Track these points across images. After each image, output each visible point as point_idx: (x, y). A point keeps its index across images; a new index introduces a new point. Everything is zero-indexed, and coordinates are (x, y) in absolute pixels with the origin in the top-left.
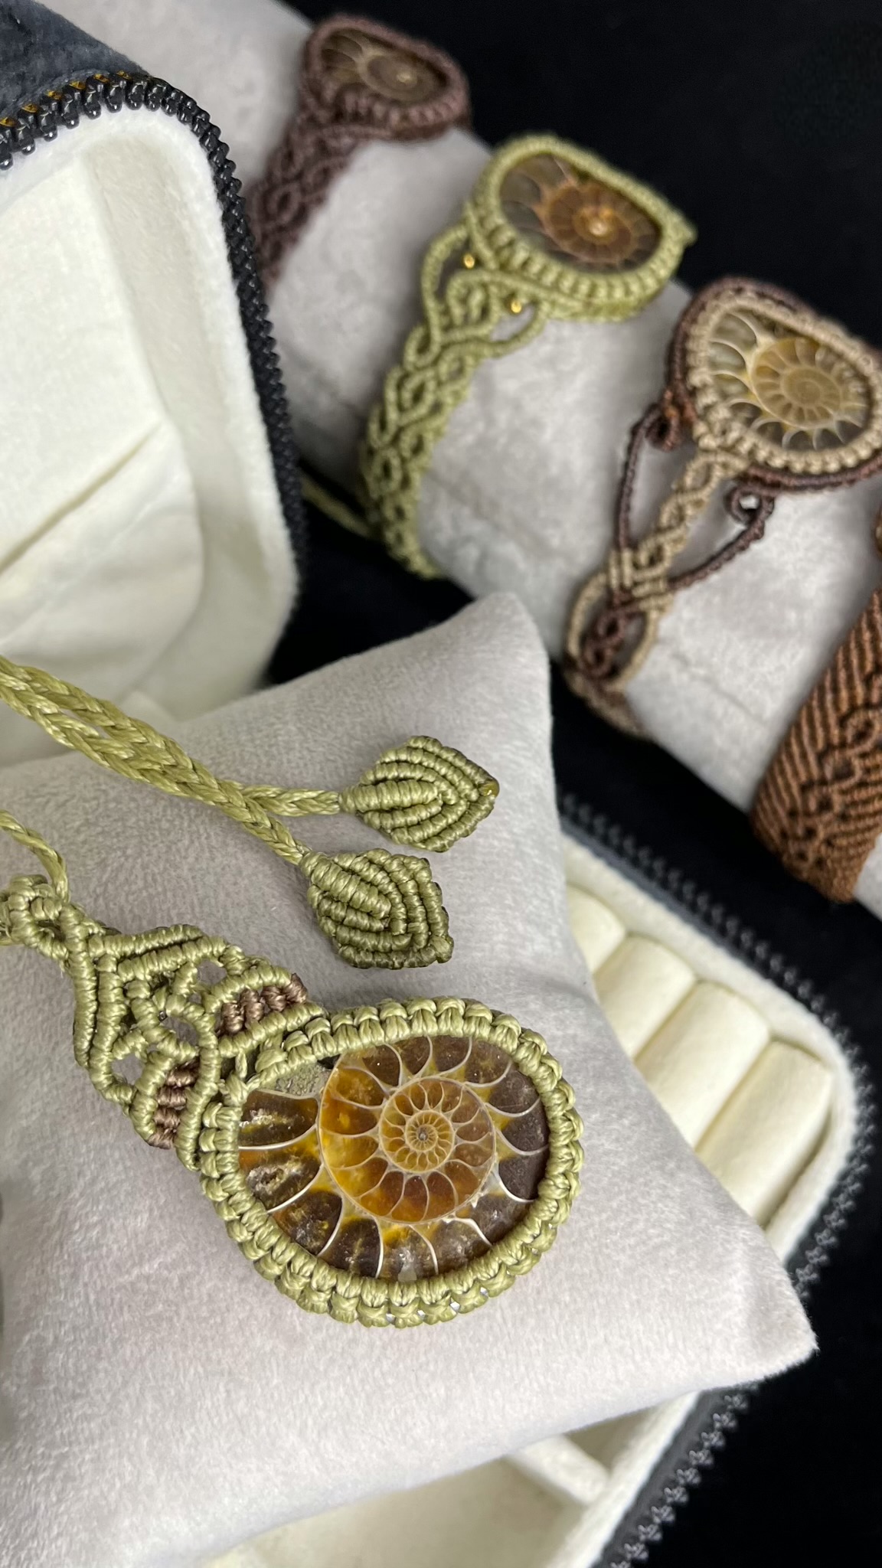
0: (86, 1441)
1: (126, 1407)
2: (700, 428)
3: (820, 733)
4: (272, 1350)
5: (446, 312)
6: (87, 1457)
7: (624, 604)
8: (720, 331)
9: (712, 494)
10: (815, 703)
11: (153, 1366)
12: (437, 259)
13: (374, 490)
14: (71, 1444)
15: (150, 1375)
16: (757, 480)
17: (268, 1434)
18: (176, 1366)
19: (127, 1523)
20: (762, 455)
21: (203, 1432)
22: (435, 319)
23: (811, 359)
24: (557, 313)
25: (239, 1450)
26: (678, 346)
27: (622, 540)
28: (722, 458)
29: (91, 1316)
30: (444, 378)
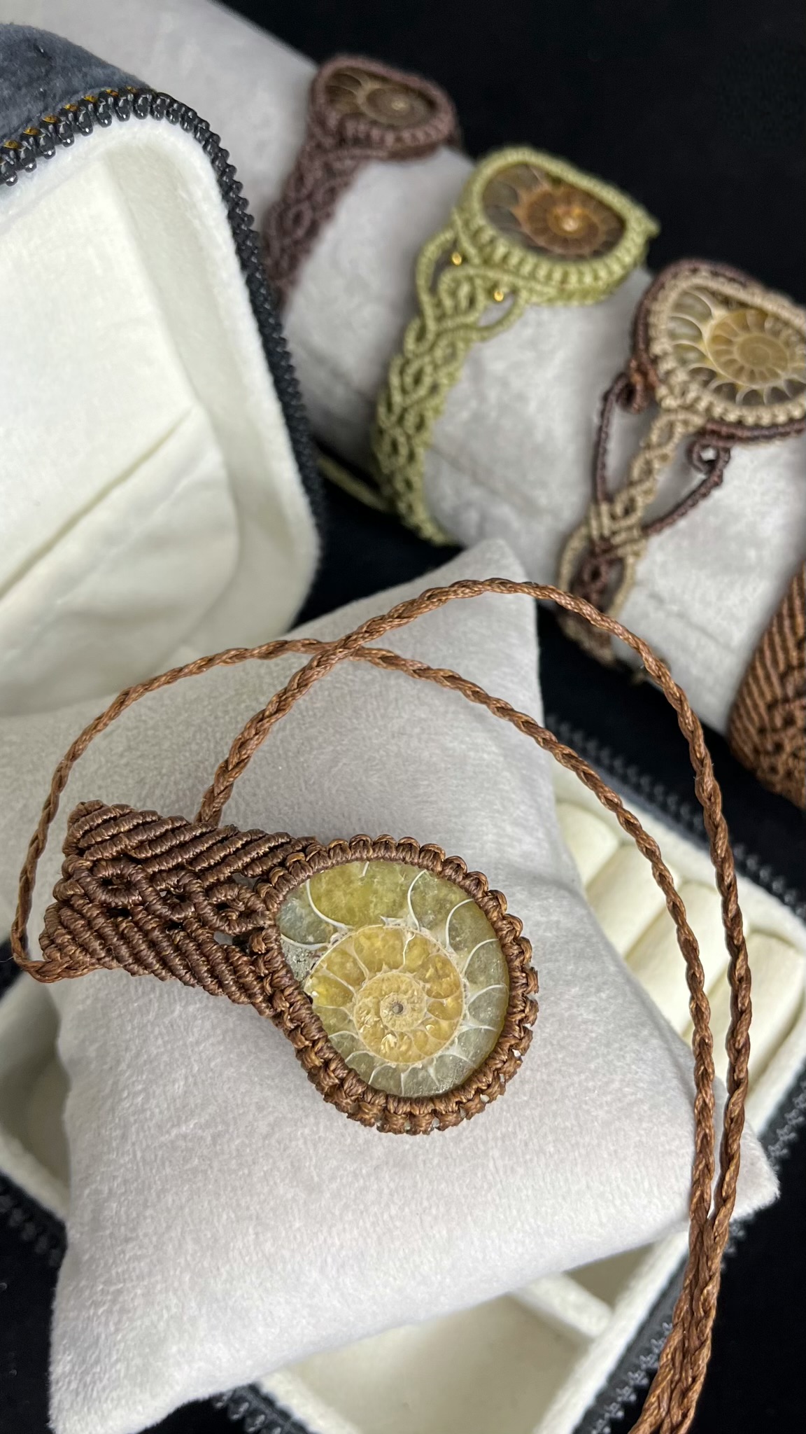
0: (138, 1277)
1: (170, 1248)
2: (662, 391)
3: (781, 656)
4: (293, 1198)
5: (439, 304)
6: (139, 1292)
7: (606, 551)
8: (678, 306)
9: (677, 446)
10: (775, 629)
11: (191, 1213)
12: (430, 259)
13: (386, 464)
14: (124, 1281)
15: (189, 1220)
16: (714, 433)
17: (294, 1271)
18: (211, 1212)
19: (174, 1349)
20: (718, 411)
21: (236, 1269)
22: (429, 311)
23: (761, 327)
24: (535, 299)
25: (269, 1285)
26: (641, 321)
27: (600, 495)
28: (682, 416)
29: (138, 1170)
30: (439, 362)
